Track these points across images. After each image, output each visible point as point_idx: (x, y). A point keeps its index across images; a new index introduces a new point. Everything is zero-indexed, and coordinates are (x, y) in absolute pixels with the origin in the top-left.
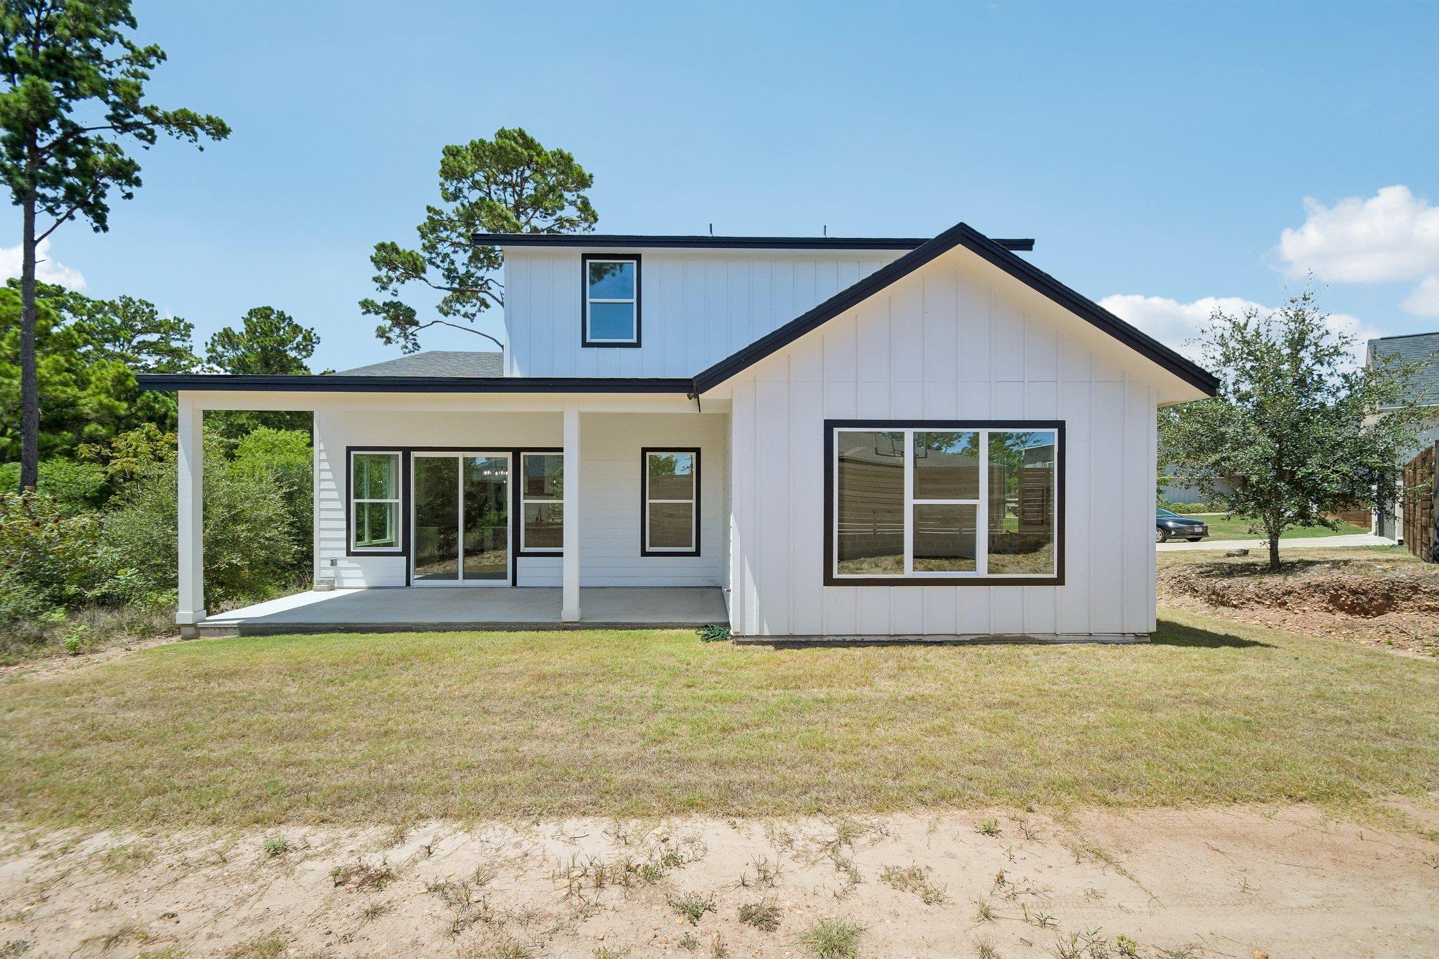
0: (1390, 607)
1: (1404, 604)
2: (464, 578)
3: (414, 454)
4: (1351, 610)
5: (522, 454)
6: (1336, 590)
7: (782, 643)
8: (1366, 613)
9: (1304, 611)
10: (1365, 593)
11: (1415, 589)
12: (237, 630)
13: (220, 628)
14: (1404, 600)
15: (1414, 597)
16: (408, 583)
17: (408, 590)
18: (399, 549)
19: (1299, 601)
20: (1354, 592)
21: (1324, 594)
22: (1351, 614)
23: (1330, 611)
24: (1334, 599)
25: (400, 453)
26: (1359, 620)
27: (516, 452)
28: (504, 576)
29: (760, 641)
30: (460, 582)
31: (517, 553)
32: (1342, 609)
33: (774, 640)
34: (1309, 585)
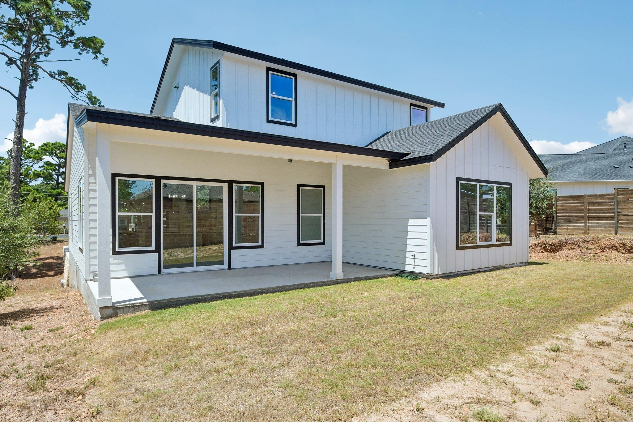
0: (560, 249)
1: (564, 248)
2: (197, 266)
3: (163, 182)
4: (550, 251)
5: (234, 185)
6: (545, 245)
7: (448, 276)
8: (554, 252)
9: (535, 253)
10: (554, 245)
11: (567, 243)
12: (148, 306)
13: (133, 307)
14: (564, 246)
15: (567, 245)
16: (160, 272)
17: (159, 277)
18: (153, 248)
19: (533, 249)
20: (551, 245)
21: (541, 246)
22: (549, 252)
23: (543, 252)
24: (545, 248)
25: (153, 180)
26: (552, 254)
27: (230, 183)
28: (221, 263)
29: (438, 277)
30: (195, 268)
31: (231, 247)
32: (547, 251)
33: (441, 276)
34: (536, 244)
